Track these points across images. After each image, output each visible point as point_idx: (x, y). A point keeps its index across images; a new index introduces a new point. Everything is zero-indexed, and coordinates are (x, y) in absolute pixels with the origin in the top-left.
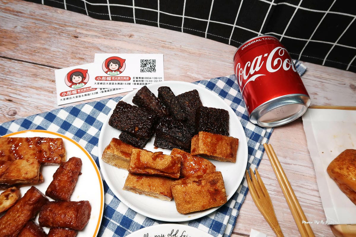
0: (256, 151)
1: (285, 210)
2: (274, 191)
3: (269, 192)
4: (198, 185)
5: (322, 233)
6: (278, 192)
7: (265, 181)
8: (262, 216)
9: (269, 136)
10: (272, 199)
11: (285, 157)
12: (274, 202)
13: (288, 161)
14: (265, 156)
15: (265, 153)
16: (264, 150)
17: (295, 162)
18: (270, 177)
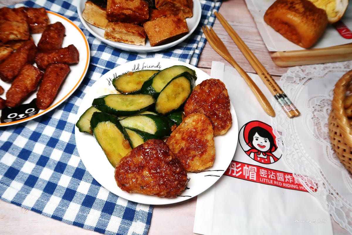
0: (209, 17)
1: (237, 52)
2: (227, 42)
3: (224, 43)
4: (165, 18)
5: (266, 65)
6: (231, 42)
7: (220, 36)
8: (221, 57)
9: (218, 8)
10: (226, 46)
11: (233, 22)
12: (228, 48)
13: (235, 24)
14: (217, 21)
15: (216, 19)
16: (215, 17)
17: (241, 25)
18: (223, 34)
